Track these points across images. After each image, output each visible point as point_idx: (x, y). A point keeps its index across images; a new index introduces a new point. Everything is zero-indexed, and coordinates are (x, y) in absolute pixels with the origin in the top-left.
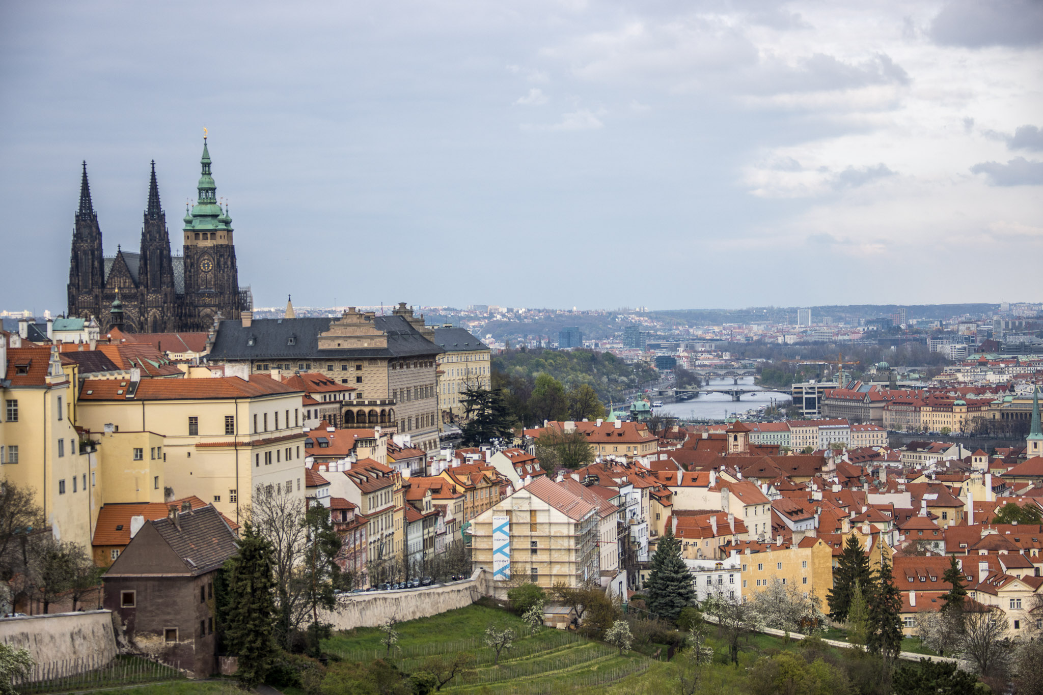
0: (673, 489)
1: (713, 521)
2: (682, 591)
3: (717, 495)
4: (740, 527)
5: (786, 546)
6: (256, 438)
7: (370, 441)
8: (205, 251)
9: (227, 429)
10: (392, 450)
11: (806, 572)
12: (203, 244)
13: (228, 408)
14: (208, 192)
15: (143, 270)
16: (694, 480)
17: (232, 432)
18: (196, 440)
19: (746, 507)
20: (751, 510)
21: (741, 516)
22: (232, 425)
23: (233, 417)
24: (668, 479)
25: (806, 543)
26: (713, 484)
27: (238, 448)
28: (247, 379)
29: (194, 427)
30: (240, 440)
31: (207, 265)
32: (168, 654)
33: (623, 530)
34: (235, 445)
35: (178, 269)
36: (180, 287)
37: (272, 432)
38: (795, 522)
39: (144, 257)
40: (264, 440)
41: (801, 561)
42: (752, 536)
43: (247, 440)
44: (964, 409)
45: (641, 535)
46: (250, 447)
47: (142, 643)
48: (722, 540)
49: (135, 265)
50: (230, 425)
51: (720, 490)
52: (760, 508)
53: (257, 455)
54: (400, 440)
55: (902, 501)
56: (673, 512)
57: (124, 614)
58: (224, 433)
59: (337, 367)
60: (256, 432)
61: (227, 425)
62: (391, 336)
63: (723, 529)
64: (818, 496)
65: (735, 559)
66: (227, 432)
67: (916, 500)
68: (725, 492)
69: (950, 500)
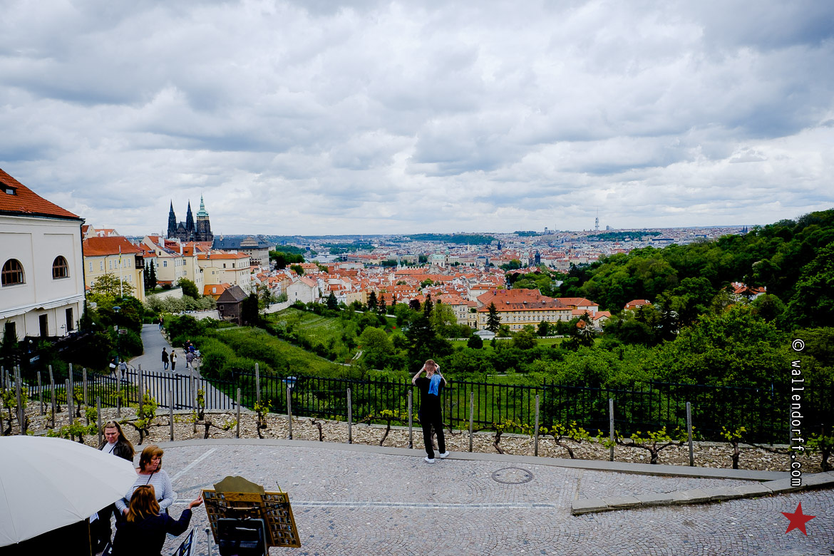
0: (328, 279)
1: (339, 286)
2: (335, 303)
3: (337, 280)
4: (345, 288)
5: (356, 291)
7: (258, 269)
8: (202, 222)
10: (263, 271)
11: (361, 298)
12: (201, 220)
13: (233, 261)
14: (202, 206)
15: (187, 226)
16: (333, 277)
18: (225, 269)
19: (346, 283)
21: (345, 285)
23: (234, 264)
24: (327, 277)
25: (360, 291)
27: (236, 271)
29: (225, 266)
30: (236, 269)
31: (202, 225)
32: (232, 321)
33: (319, 289)
35: (195, 225)
36: (196, 231)
37: (243, 267)
38: (356, 286)
39: (187, 223)
40: (242, 269)
41: (360, 295)
42: (347, 290)
43: (238, 269)
45: (322, 290)
46: (238, 271)
47: (226, 318)
48: (340, 291)
49: (185, 225)
50: (234, 266)
51: (340, 279)
52: (348, 283)
53: (241, 273)
54: (264, 269)
55: (377, 281)
56: (330, 285)
57: (221, 311)
58: (232, 268)
59: (245, 251)
60: (240, 267)
62: (259, 243)
63: (341, 288)
64: (360, 280)
65: (345, 295)
67: (380, 280)
69: (386, 280)
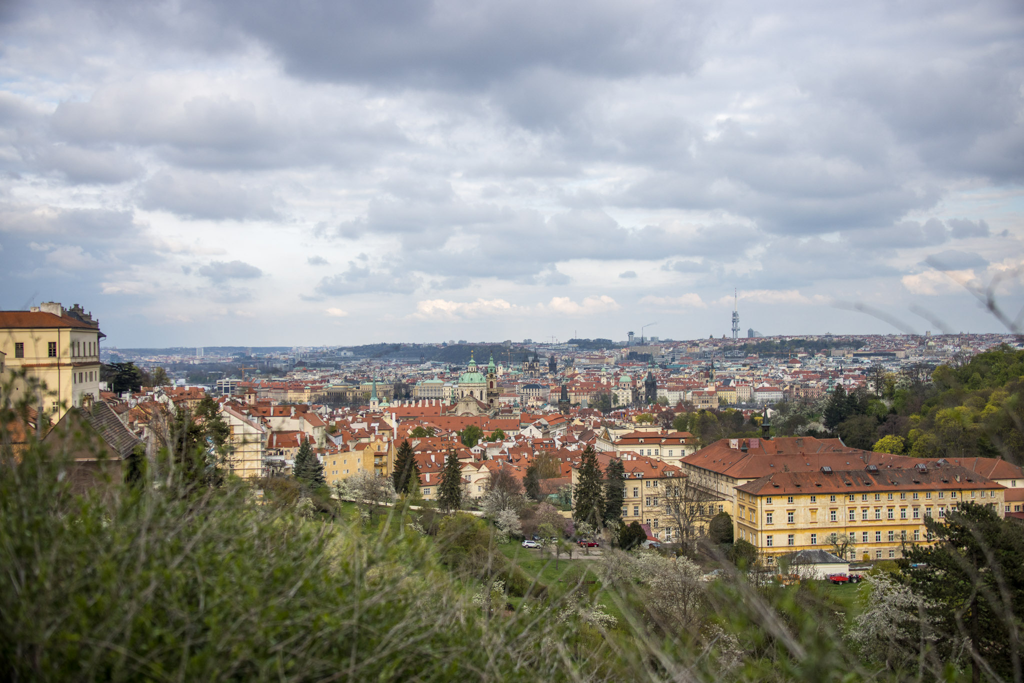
0: (268, 418)
2: (318, 477)
3: (296, 421)
5: (345, 450)
6: (74, 361)
9: (50, 353)
11: (360, 465)
13: (50, 336)
16: (281, 412)
17: (55, 355)
18: (22, 362)
19: (314, 428)
20: (316, 429)
21: (311, 434)
22: (55, 350)
23: (55, 343)
24: (264, 412)
25: (359, 447)
26: (293, 415)
27: (61, 368)
28: (60, 315)
29: (20, 351)
30: (64, 361)
34: (59, 365)
37: (82, 358)
38: (335, 437)
40: (79, 363)
41: (357, 459)
43: (68, 361)
44: (309, 391)
46: (72, 367)
50: (52, 350)
51: (298, 418)
52: (320, 428)
53: (75, 374)
56: (273, 433)
58: (47, 356)
60: (73, 356)
61: (50, 350)
66: (50, 355)
68: (302, 420)
